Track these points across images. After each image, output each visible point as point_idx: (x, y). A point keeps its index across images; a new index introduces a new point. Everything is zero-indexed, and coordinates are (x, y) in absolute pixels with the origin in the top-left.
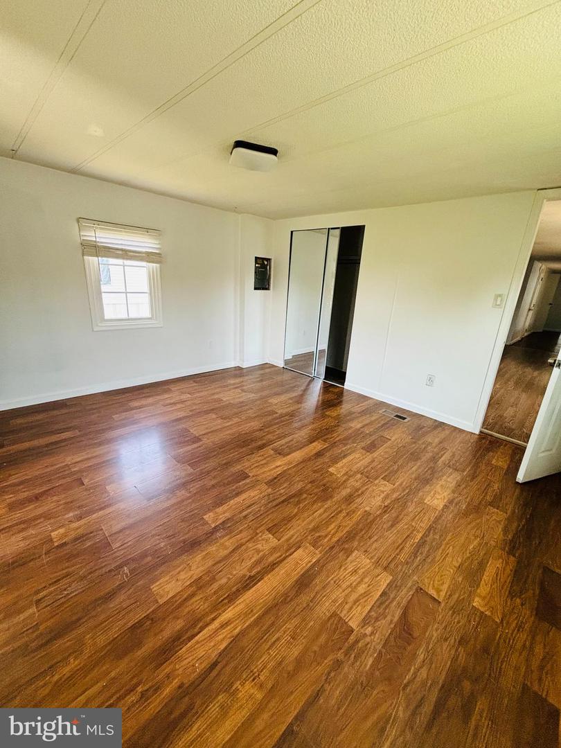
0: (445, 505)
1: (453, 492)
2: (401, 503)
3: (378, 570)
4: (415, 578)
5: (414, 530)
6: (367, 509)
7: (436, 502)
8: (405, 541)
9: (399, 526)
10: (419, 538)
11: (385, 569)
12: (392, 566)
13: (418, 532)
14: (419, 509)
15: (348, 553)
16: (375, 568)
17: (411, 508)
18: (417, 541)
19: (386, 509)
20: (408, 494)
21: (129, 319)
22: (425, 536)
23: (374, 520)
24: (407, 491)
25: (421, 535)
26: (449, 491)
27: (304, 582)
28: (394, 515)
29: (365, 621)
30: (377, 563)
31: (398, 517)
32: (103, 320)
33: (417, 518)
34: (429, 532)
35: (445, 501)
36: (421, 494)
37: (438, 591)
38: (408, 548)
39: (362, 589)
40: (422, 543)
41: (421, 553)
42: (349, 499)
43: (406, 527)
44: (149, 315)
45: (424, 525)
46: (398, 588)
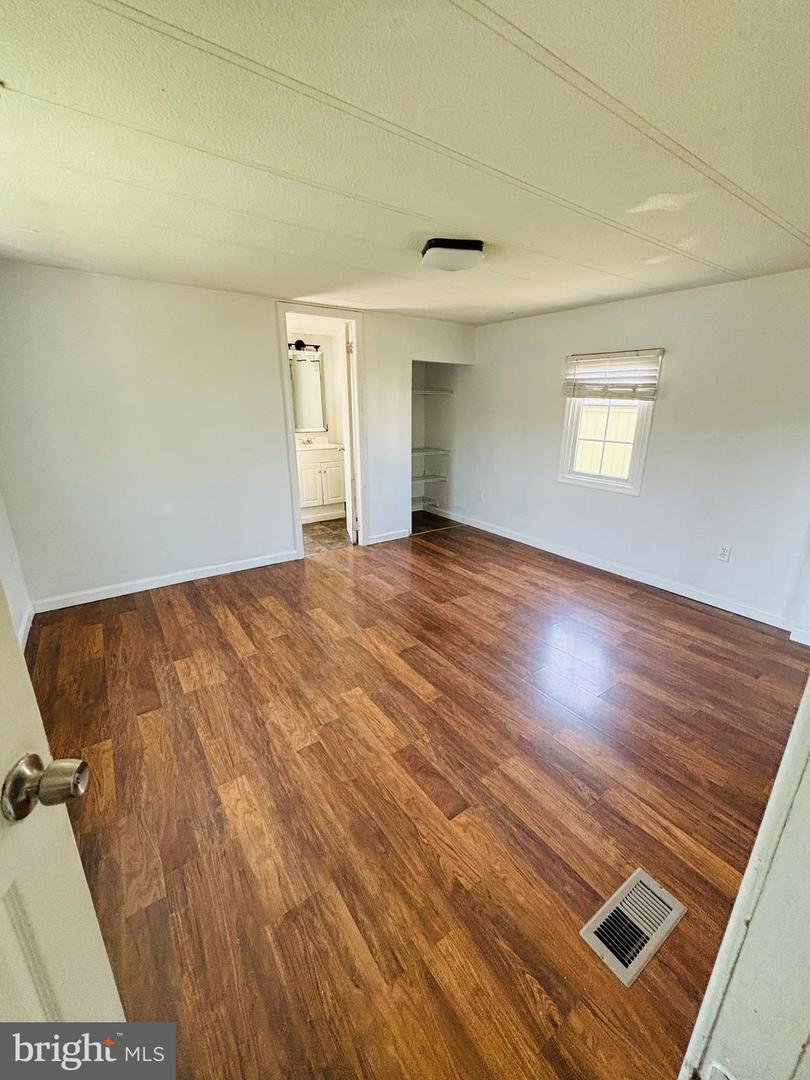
0: (219, 803)
1: (236, 845)
2: (260, 743)
3: (198, 687)
4: (169, 709)
5: (212, 734)
6: (271, 704)
7: (235, 793)
8: (207, 720)
9: (228, 725)
10: (200, 735)
11: (195, 692)
12: (194, 699)
13: (207, 738)
14: (237, 759)
15: (230, 675)
16: (202, 687)
17: (244, 752)
18: (199, 730)
19: (260, 723)
20: (270, 762)
21: (601, 477)
22: (198, 742)
23: (251, 704)
24: (278, 764)
25: (202, 738)
26: (243, 838)
27: (226, 647)
28: (245, 726)
29: (173, 668)
30: (204, 689)
31: (242, 729)
32: (571, 472)
33: (225, 748)
34: (198, 749)
35: (228, 811)
36: (263, 781)
37: (145, 719)
38: (198, 719)
39: (194, 673)
40: (192, 734)
41: (183, 727)
42: (295, 693)
43: (222, 730)
44: (625, 476)
45: (210, 751)
46: (173, 694)
